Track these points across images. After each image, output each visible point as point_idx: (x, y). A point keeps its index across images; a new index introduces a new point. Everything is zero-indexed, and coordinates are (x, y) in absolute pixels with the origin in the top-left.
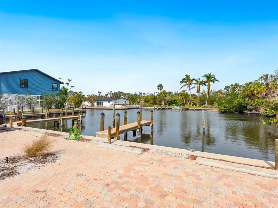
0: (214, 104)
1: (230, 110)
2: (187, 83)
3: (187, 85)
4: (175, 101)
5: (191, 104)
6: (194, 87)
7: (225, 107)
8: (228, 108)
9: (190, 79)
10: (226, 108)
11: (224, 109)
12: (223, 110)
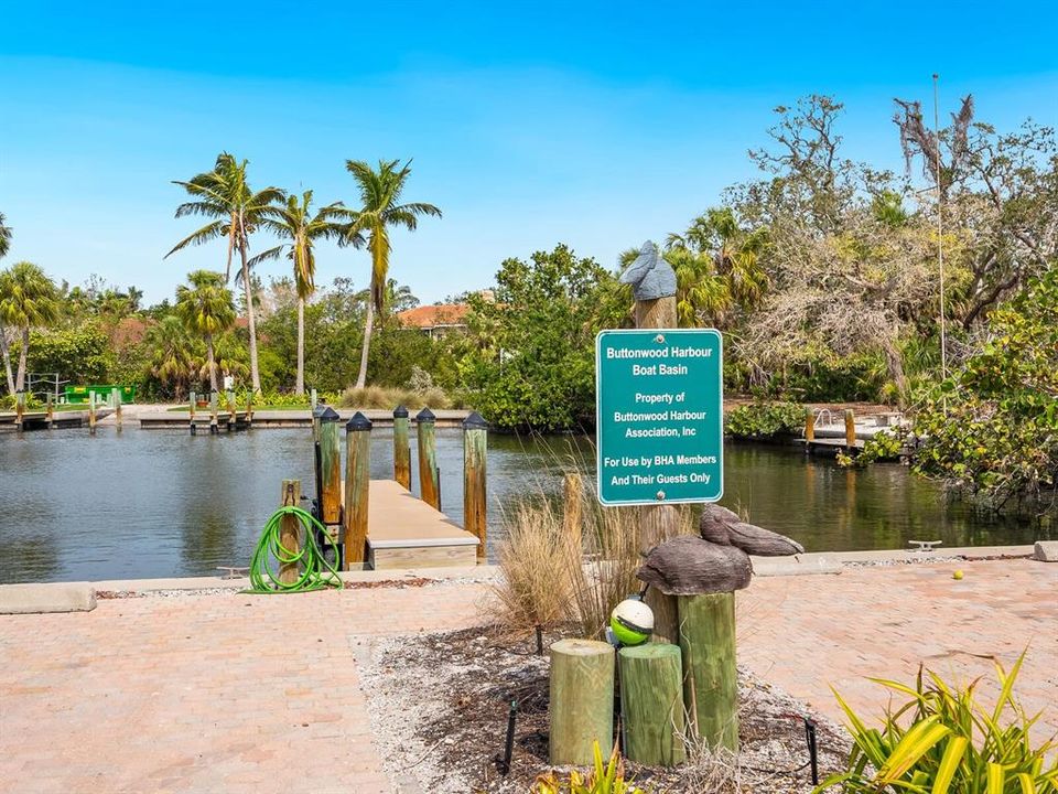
0: (415, 380)
1: (546, 416)
2: (225, 219)
3: (225, 230)
4: (91, 361)
5: (256, 383)
6: (275, 252)
7: (521, 394)
8: (536, 403)
9: (246, 192)
10: (527, 402)
11: (513, 408)
12: (509, 414)
